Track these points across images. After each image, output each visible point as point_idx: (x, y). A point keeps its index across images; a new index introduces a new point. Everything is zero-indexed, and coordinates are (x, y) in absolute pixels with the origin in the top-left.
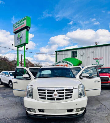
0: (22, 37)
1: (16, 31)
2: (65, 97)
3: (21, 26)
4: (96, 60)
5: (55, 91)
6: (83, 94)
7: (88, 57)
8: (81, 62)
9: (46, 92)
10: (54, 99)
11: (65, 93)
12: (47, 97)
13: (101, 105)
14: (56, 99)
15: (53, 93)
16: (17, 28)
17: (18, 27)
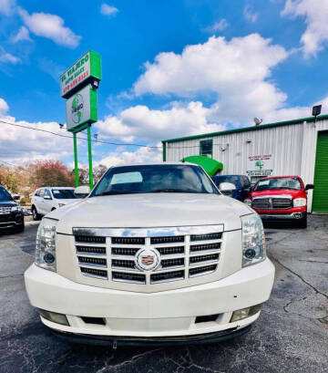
0: (81, 107)
1: (68, 91)
2: (187, 267)
3: (77, 78)
4: (255, 162)
5: (148, 241)
6: (257, 250)
7: (238, 154)
8: (222, 165)
9: (109, 245)
10: (141, 278)
11: (187, 249)
12: (110, 269)
13: (289, 273)
14: (148, 278)
15: (137, 250)
16: (69, 84)
17: (71, 82)
